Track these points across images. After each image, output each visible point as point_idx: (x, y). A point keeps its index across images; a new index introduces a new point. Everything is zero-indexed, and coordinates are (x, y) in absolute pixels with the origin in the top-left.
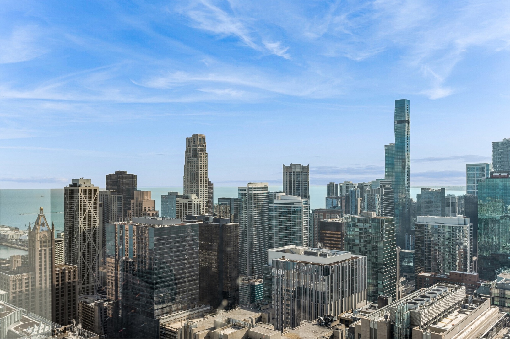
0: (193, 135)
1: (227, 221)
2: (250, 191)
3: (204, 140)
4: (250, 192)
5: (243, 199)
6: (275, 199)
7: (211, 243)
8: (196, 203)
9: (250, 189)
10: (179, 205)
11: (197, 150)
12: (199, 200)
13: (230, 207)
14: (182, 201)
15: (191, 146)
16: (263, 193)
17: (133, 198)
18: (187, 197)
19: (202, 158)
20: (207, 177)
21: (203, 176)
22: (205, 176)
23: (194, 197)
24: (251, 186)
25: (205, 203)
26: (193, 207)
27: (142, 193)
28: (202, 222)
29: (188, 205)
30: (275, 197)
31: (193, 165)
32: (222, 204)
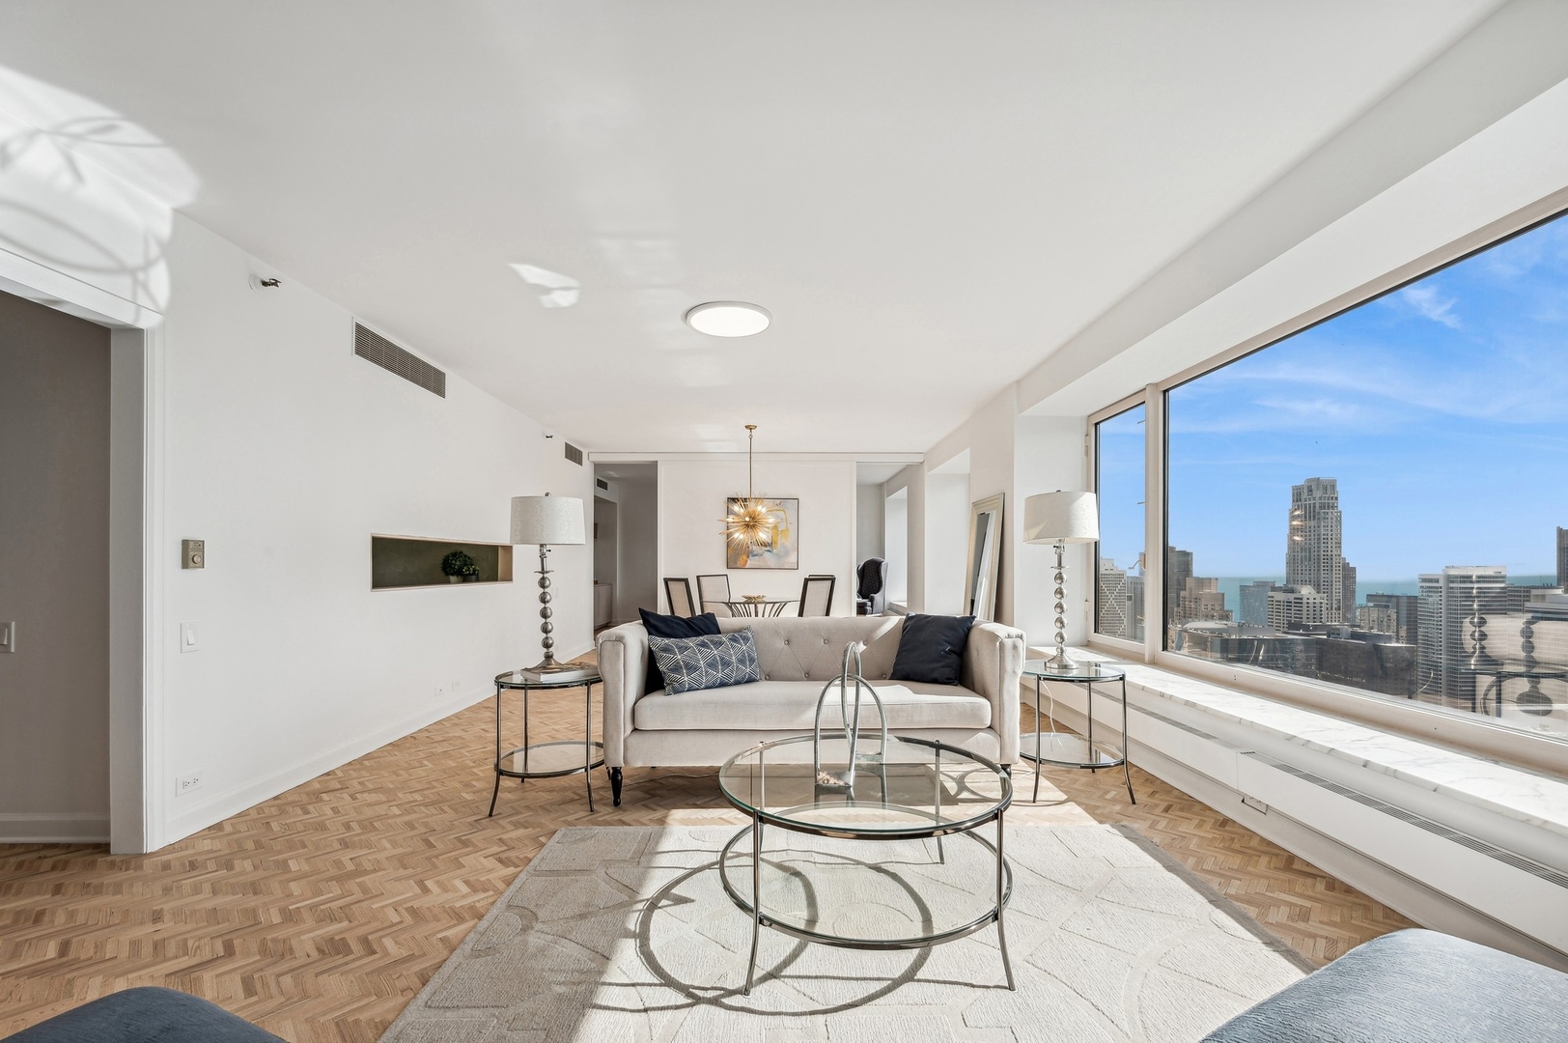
0: (1310, 480)
1: (1389, 639)
2: (1453, 582)
3: (1333, 487)
4: (1452, 585)
5: (1430, 599)
6: (1529, 601)
7: (1346, 676)
8: (1311, 601)
9: (1450, 579)
10: (1274, 603)
11: (1317, 505)
12: (1318, 596)
13: (1397, 613)
14: (1280, 596)
15: (1303, 499)
16: (1491, 588)
17: (1185, 590)
18: (1292, 591)
19: (1329, 520)
20: (1340, 555)
21: (1329, 553)
22: (1334, 553)
23: (1306, 591)
24: (1453, 572)
25: (1334, 602)
26: (1305, 609)
27: (1202, 582)
28: (1325, 637)
29: (1293, 605)
30: (1529, 596)
31: (1308, 534)
32: (1375, 606)
